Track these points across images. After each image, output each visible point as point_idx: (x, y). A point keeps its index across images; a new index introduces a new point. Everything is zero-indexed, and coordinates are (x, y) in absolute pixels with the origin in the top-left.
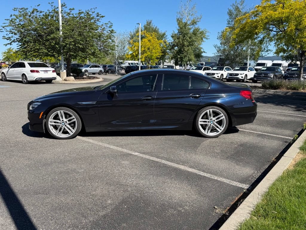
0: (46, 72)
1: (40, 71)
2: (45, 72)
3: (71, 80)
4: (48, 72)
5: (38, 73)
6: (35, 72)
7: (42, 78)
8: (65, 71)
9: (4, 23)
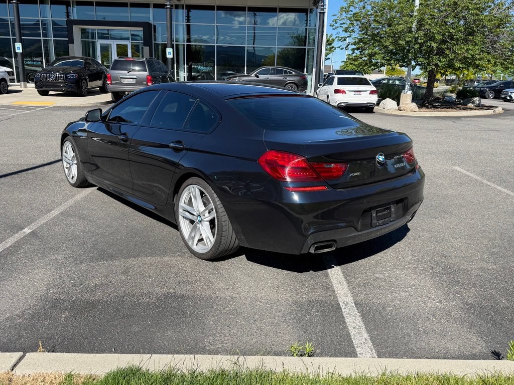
0: (358, 93)
1: (347, 92)
2: (356, 93)
3: (408, 110)
4: (362, 92)
5: (344, 95)
6: (340, 93)
7: (347, 103)
8: (410, 92)
9: (334, 15)
